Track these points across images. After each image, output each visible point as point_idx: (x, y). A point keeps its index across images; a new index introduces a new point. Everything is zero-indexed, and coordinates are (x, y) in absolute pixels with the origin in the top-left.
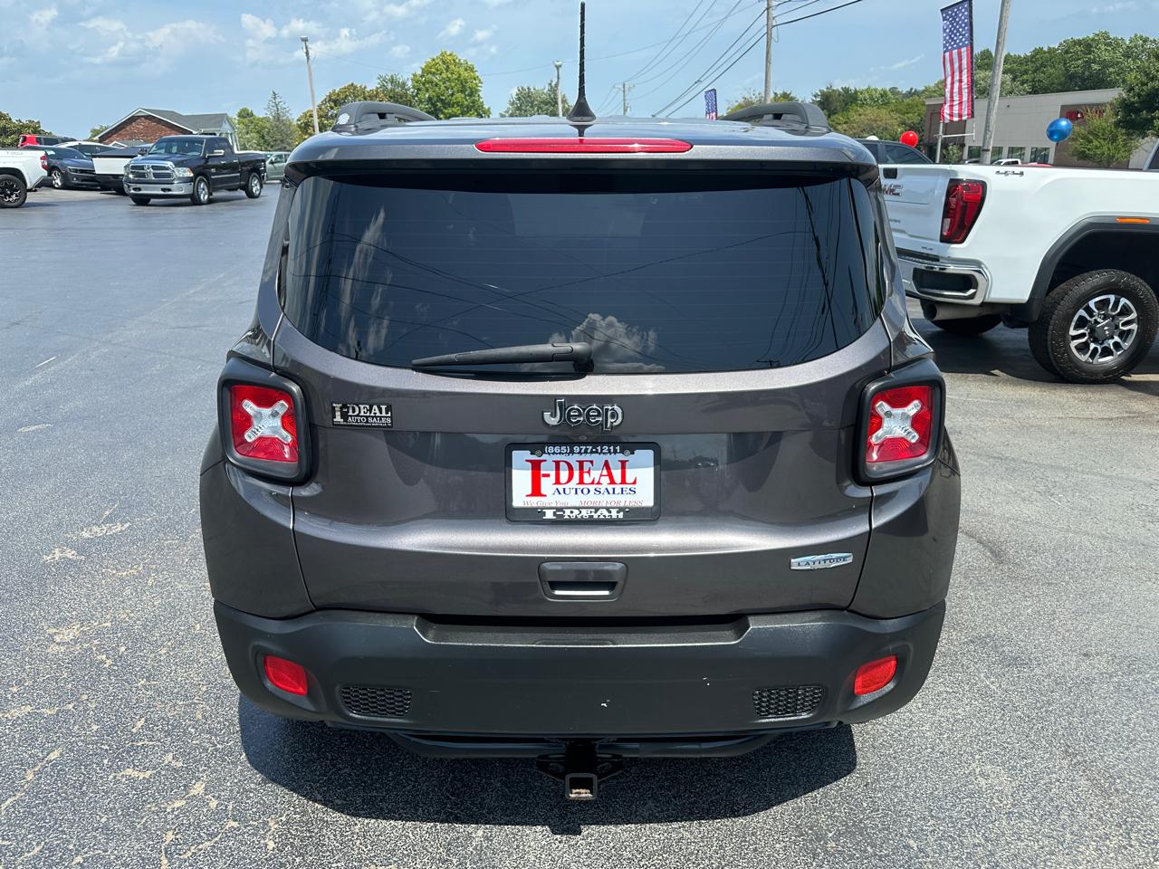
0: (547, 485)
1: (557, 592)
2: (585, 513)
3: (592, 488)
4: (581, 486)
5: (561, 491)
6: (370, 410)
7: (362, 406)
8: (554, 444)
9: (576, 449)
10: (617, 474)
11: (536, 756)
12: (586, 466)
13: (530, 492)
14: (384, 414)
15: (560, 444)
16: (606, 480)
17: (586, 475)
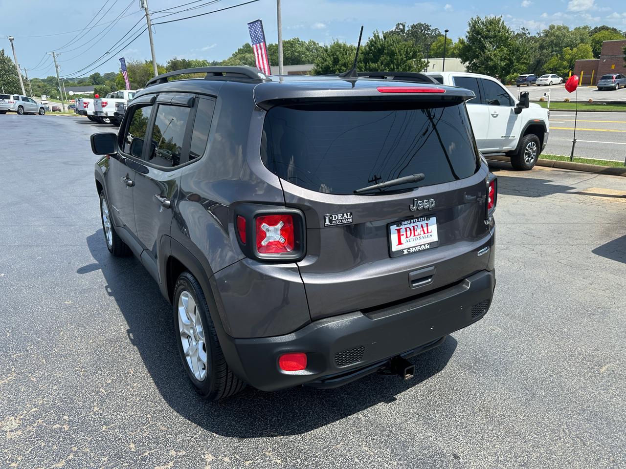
0: (403, 238)
1: (414, 285)
2: (417, 249)
3: (418, 237)
4: (415, 237)
5: (408, 241)
6: (343, 216)
7: (339, 215)
8: (405, 221)
9: (412, 221)
10: (425, 229)
11: (376, 371)
12: (416, 227)
13: (397, 243)
14: (349, 217)
15: (406, 220)
16: (422, 232)
17: (416, 232)
